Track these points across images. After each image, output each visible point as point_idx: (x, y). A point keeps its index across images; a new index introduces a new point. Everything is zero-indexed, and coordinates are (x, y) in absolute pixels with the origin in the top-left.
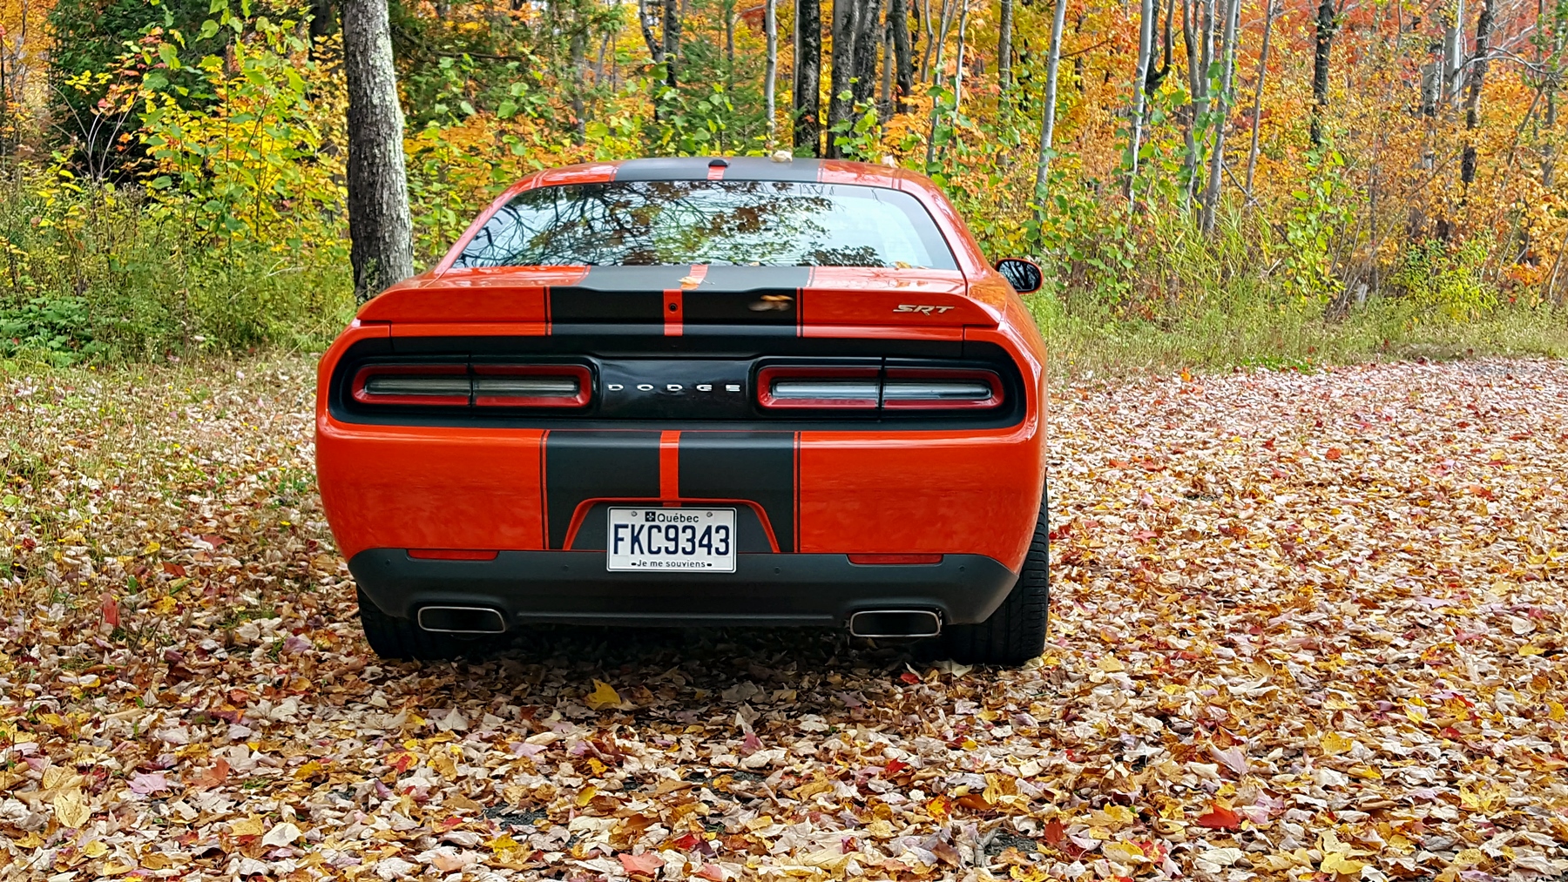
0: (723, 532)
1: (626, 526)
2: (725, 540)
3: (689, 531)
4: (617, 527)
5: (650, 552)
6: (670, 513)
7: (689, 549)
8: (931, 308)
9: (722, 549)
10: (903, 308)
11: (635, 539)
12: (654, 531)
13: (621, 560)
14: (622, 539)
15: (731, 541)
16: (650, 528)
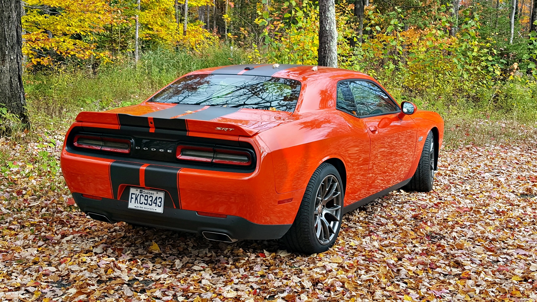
0: (160, 199)
1: (134, 194)
2: (160, 202)
3: (151, 198)
4: (132, 194)
5: (140, 203)
6: (146, 191)
7: (150, 204)
8: (227, 129)
9: (160, 205)
10: (219, 128)
11: (136, 199)
12: (142, 196)
13: (132, 205)
14: (133, 198)
15: (162, 202)
16: (141, 195)
